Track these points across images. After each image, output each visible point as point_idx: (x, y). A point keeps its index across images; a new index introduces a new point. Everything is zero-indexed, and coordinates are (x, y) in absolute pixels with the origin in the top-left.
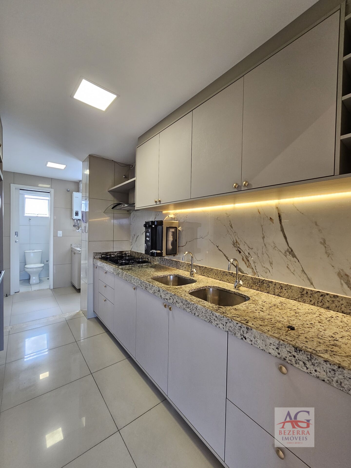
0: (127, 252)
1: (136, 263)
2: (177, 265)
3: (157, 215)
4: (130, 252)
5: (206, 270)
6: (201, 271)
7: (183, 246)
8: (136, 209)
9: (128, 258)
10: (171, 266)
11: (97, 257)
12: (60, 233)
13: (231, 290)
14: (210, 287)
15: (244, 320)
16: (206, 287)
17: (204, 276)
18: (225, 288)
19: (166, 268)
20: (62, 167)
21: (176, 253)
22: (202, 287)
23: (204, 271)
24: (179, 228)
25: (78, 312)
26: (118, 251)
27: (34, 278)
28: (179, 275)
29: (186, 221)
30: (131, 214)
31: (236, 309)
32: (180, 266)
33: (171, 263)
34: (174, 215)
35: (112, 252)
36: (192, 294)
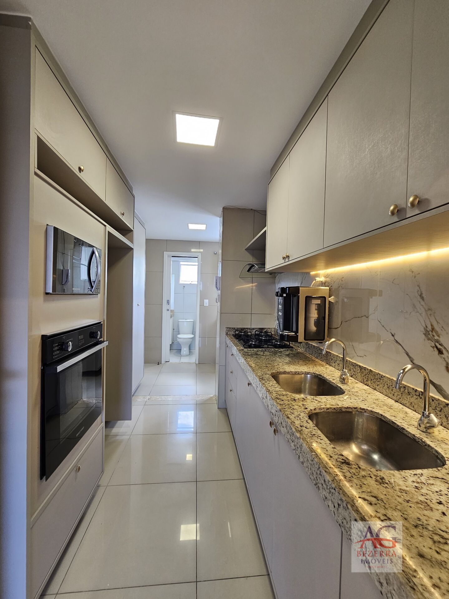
0: (269, 331)
1: (273, 347)
2: (328, 358)
3: (304, 279)
4: (273, 330)
5: (371, 375)
6: (363, 376)
7: (336, 328)
8: (266, 271)
9: (265, 338)
10: (319, 358)
11: (230, 333)
12: (206, 302)
13: (407, 429)
14: (363, 411)
15: (382, 518)
16: (355, 408)
17: (368, 386)
18: (395, 422)
19: (314, 361)
20: (203, 227)
21: (323, 339)
22: (346, 406)
23: (367, 378)
24: (329, 299)
25: (212, 397)
26: (257, 328)
27: (185, 349)
28: (321, 376)
29: (342, 287)
30: (275, 277)
31: (382, 481)
32: (332, 360)
33: (320, 354)
34: (326, 276)
35: (249, 329)
36: (312, 416)
